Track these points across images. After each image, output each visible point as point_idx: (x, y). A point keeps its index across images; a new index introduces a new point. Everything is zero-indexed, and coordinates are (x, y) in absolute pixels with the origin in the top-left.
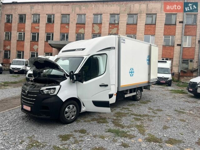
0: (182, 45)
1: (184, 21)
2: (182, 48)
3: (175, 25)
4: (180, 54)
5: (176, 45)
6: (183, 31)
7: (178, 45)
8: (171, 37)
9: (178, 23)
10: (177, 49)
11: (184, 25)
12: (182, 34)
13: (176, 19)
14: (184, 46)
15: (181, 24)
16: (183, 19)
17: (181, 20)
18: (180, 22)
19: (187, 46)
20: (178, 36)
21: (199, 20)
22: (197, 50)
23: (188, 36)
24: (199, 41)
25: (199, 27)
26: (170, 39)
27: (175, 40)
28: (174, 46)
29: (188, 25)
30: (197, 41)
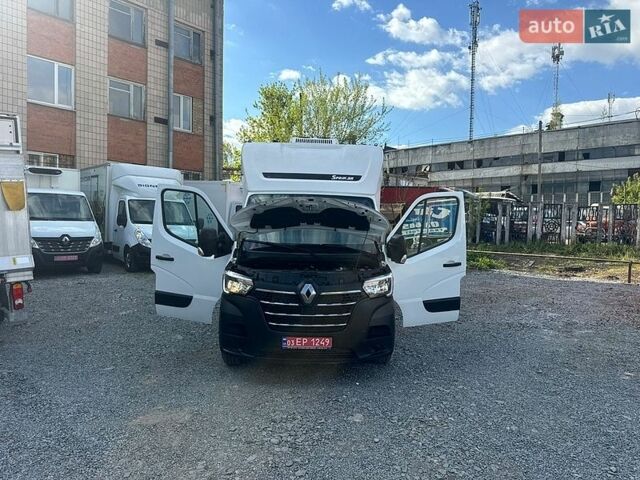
0: (171, 121)
1: (172, 44)
2: (171, 133)
3: (144, 46)
4: (168, 151)
5: (150, 121)
6: (172, 75)
7: (157, 120)
8: (132, 87)
9: (153, 44)
10: (155, 132)
11: (172, 56)
12: (168, 87)
13: (144, 26)
14: (176, 128)
15: (162, 51)
16: (169, 34)
17: (161, 37)
18: (158, 43)
19: (181, 129)
20: (155, 90)
21: (207, 53)
22: (208, 144)
23: (182, 97)
24: (213, 119)
25: (208, 74)
26: (132, 96)
27: (146, 100)
28: (145, 122)
29: (180, 59)
30: (207, 118)
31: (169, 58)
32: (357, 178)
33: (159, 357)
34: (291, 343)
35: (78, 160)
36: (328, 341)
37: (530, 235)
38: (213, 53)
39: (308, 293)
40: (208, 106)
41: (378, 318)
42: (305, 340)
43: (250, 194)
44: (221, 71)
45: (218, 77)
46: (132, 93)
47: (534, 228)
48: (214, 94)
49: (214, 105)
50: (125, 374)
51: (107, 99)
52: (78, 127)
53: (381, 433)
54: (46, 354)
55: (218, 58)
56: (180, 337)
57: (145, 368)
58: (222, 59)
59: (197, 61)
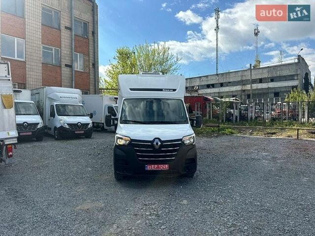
0: (73, 66)
1: (73, 28)
2: (74, 72)
3: (59, 29)
4: (72, 81)
5: (63, 66)
6: (73, 43)
7: (67, 66)
8: (54, 50)
9: (64, 28)
10: (65, 71)
11: (73, 34)
12: (72, 49)
13: (59, 20)
14: (75, 69)
15: (68, 32)
16: (72, 24)
17: (68, 25)
18: (66, 28)
19: (78, 70)
20: (65, 51)
21: (90, 33)
22: (92, 77)
23: (78, 54)
24: (94, 65)
25: (91, 43)
26: (54, 53)
27: (61, 56)
28: (60, 67)
29: (77, 36)
30: (91, 64)
31: (72, 35)
32: (174, 90)
33: (82, 178)
34: (149, 168)
35: (27, 86)
36: (167, 166)
37: (249, 118)
38: (93, 33)
39: (157, 144)
40: (91, 59)
41: (190, 155)
42: (156, 166)
43: (124, 99)
44: (98, 41)
45: (96, 44)
46: (53, 52)
47: (251, 114)
48: (94, 53)
49: (94, 58)
50: (67, 187)
51: (41, 56)
52: (27, 69)
53: (198, 208)
54: (25, 179)
55: (96, 35)
56: (90, 169)
57: (77, 184)
58: (97, 36)
59: (85, 37)
